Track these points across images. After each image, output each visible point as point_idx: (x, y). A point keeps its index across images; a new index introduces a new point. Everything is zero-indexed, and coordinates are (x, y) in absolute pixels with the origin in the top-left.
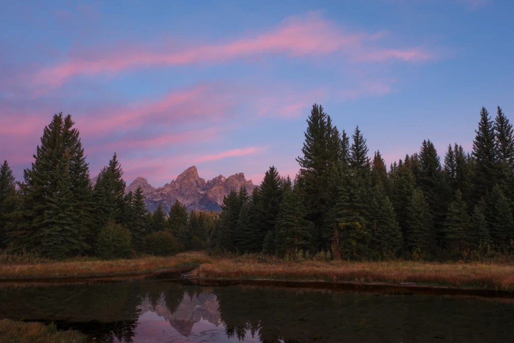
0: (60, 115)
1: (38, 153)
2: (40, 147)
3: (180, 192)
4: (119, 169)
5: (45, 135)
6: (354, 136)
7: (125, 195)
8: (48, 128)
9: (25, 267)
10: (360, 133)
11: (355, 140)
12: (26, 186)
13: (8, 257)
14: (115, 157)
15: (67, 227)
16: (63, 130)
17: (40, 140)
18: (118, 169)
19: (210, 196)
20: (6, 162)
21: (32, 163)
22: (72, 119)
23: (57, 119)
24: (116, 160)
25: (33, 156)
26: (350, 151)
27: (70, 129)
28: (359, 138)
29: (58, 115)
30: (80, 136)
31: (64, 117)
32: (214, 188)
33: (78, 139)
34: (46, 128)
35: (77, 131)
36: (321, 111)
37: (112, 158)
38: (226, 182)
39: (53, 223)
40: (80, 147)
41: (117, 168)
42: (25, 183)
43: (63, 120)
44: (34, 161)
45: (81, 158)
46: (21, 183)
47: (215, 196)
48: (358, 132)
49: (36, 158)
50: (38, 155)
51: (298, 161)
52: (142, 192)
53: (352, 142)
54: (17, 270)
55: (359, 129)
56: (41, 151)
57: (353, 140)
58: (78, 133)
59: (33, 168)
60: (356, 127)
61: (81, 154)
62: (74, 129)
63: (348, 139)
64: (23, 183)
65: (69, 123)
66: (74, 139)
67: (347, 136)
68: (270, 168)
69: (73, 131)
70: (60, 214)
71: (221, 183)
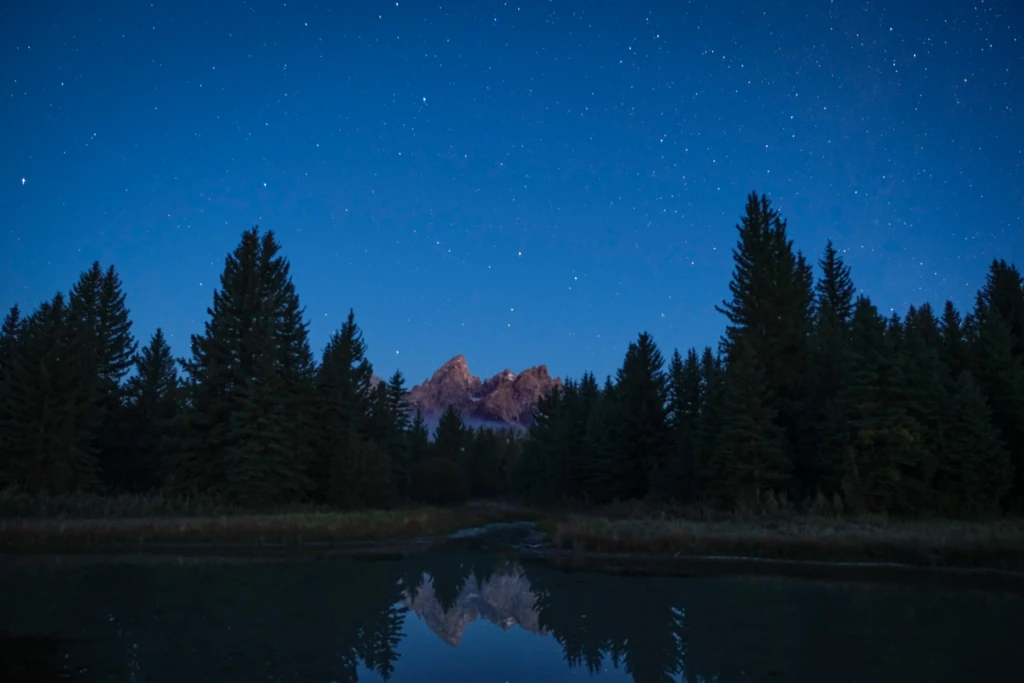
0: (255, 232)
1: (216, 304)
2: (220, 294)
3: (438, 399)
4: (360, 340)
5: (228, 271)
6: (824, 263)
7: (371, 388)
8: (233, 256)
9: (199, 523)
10: (836, 256)
11: (826, 271)
12: (196, 366)
13: (165, 503)
14: (351, 317)
15: (273, 445)
16: (259, 259)
17: (219, 280)
18: (357, 340)
19: (490, 405)
20: (159, 331)
21: (206, 323)
22: (277, 239)
23: (249, 239)
24: (354, 322)
25: (206, 310)
26: (817, 292)
27: (273, 259)
28: (835, 266)
29: (251, 232)
30: (291, 271)
31: (261, 235)
32: (496, 392)
33: (288, 277)
34: (230, 256)
35: (286, 262)
36: (765, 207)
37: (346, 320)
38: (515, 382)
39: (247, 437)
40: (292, 292)
41: (355, 337)
42: (194, 362)
43: (260, 241)
44: (210, 319)
45: (295, 312)
46: (187, 362)
47: (498, 406)
48: (831, 253)
49: (213, 315)
50: (216, 309)
51: (721, 311)
52: (403, 382)
53: (818, 275)
54: (182, 529)
55: (833, 247)
56: (221, 300)
57: (822, 271)
58: (288, 265)
59: (207, 333)
60: (826, 243)
61: (294, 303)
62: (281, 258)
63: (809, 268)
64: (190, 361)
65: (270, 246)
66: (281, 277)
67: (806, 263)
68: (640, 336)
69: (278, 261)
70: (260, 420)
71: (506, 383)
